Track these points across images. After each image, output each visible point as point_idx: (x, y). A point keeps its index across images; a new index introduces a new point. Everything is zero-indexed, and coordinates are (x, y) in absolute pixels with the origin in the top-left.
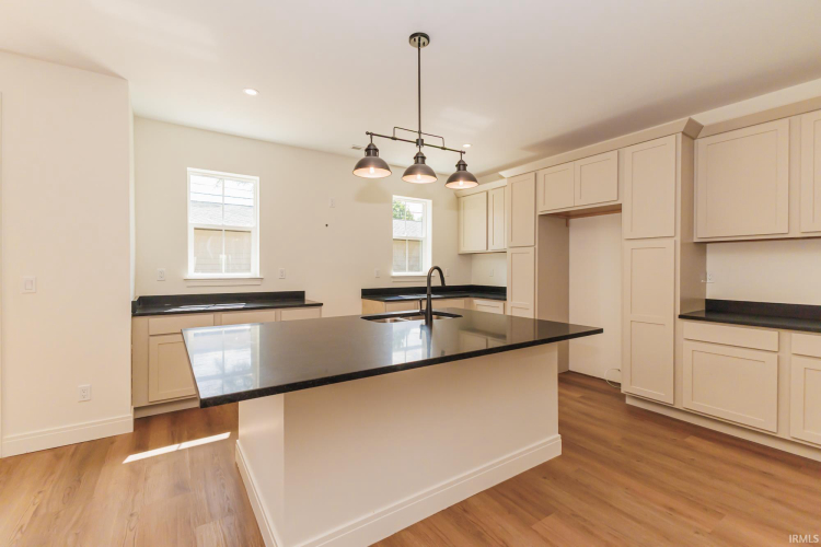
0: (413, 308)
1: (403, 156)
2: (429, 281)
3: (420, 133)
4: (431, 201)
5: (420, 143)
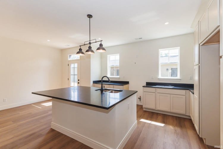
3: (90, 41)
4: (179, 47)
5: (90, 43)
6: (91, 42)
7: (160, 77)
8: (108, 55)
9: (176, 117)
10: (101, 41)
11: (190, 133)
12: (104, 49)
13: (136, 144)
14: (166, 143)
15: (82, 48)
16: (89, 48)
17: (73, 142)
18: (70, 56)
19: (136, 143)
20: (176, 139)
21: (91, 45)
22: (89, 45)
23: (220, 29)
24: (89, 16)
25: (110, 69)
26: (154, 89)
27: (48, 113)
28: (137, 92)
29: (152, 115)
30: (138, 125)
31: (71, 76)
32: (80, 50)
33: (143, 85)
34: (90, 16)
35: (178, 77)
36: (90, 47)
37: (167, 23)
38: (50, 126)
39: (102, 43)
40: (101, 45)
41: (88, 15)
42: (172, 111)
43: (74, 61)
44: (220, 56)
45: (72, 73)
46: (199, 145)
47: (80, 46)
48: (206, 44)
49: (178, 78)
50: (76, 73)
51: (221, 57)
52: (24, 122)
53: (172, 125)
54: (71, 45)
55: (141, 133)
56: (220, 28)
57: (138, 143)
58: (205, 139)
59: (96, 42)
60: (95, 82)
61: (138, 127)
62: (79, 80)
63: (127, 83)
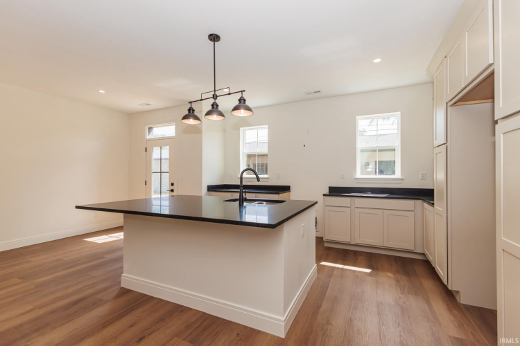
0: (237, 196)
1: (207, 106)
2: (241, 181)
3: (215, 91)
4: (399, 113)
5: (215, 97)
6: (218, 93)
7: (359, 175)
8: (241, 129)
9: (395, 257)
10: (242, 91)
11: (428, 284)
12: (248, 109)
13: (322, 309)
14: (381, 303)
15: (194, 106)
16: (213, 108)
17: (182, 311)
18: (150, 129)
19: (321, 306)
20: (402, 296)
21: (218, 101)
22: (212, 101)
23: (494, 69)
24: (212, 37)
25: (245, 159)
26: (349, 199)
27: (104, 257)
28: (317, 203)
29: (346, 254)
30: (318, 274)
31: (153, 175)
32: (191, 110)
33: (324, 193)
34: (214, 38)
35: (398, 175)
36: (215, 106)
37: (377, 60)
38: (120, 283)
39: (245, 95)
40: (242, 100)
41: (210, 35)
42: (386, 245)
43: (162, 142)
44: (496, 119)
45: (155, 167)
46: (448, 305)
47: (191, 103)
48: (459, 103)
49: (397, 177)
50: (165, 168)
51: (496, 122)
52: (50, 277)
53: (390, 271)
54: (155, 104)
55: (327, 287)
56: (494, 67)
57: (325, 306)
58: (458, 292)
59: (229, 94)
60: (212, 189)
61: (318, 279)
62: (172, 184)
63: (286, 189)
